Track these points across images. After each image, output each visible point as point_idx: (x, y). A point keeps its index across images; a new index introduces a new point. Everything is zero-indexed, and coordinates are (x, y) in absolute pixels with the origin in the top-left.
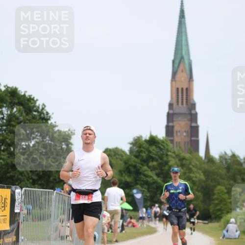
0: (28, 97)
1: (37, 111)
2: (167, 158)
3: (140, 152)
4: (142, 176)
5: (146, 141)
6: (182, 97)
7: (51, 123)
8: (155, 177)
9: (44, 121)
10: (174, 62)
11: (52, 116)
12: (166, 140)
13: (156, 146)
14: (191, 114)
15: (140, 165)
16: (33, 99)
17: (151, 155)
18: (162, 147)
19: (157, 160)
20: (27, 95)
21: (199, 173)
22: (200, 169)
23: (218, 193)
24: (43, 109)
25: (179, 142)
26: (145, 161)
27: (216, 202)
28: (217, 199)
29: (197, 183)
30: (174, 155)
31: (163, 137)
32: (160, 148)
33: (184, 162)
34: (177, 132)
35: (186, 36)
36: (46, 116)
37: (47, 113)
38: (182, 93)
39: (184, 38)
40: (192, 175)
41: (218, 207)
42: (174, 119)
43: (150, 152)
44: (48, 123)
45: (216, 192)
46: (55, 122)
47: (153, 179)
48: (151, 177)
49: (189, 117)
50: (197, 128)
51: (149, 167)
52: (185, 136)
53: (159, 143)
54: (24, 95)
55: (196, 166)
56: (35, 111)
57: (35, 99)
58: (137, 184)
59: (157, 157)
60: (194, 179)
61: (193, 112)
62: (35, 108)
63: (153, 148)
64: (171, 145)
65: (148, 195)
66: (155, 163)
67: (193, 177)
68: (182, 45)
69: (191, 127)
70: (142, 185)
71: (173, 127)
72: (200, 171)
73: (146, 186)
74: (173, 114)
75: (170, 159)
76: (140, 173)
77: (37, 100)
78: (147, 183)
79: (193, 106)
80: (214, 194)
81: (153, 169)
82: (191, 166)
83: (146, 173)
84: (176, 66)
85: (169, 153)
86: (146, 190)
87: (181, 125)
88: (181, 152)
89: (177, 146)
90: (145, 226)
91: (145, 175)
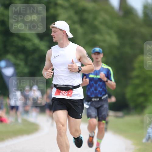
4: (15, 39)
8: (36, 41)
21: (109, 34)
27: (137, 81)
28: (138, 77)
40: (97, 37)
41: (140, 90)
45: (136, 65)
47: (34, 45)
48: (29, 40)
55: (104, 23)
58: (6, 52)
70: (15, 54)
72: (112, 32)
73: (22, 56)
76: (12, 35)
78: (23, 50)
80: (133, 69)
82: (96, 23)
86: (22, 63)
90: (20, 120)
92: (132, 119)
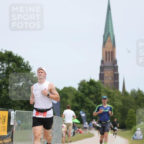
0: (19, 57)
1: (24, 65)
2: (100, 93)
3: (84, 89)
4: (85, 104)
5: (88, 82)
6: (109, 57)
7: (32, 72)
8: (93, 104)
9: (28, 71)
10: (104, 36)
11: (32, 68)
12: (99, 82)
13: (93, 85)
14: (114, 67)
15: (84, 97)
16: (21, 58)
17: (91, 90)
18: (97, 86)
19: (94, 94)
20: (18, 56)
21: (119, 101)
22: (119, 99)
23: (130, 113)
24: (27, 64)
25: (107, 83)
26: (87, 95)
27: (129, 118)
29: (118, 107)
30: (104, 91)
31: (98, 80)
32: (96, 87)
33: (110, 95)
34: (106, 77)
35: (111, 20)
36: (29, 68)
37: (30, 67)
38: (109, 54)
39: (110, 22)
40: (115, 102)
41: (130, 121)
42: (105, 70)
43: (90, 89)
44: (30, 72)
45: (129, 112)
46: (34, 72)
47: (92, 105)
48: (91, 104)
49: (113, 69)
50: (118, 75)
51: (90, 98)
52: (111, 80)
53: (95, 84)
54: (16, 56)
55: (117, 97)
56: (23, 65)
57: (23, 58)
58: (82, 108)
59: (94, 92)
60: (116, 105)
61: (115, 65)
62: (22, 64)
63: (92, 87)
64: (102, 85)
65: (89, 114)
66: (93, 96)
67: (116, 104)
68: (109, 26)
69: (115, 74)
70: (85, 109)
71: (103, 74)
72: (120, 100)
73: (88, 109)
74: (104, 67)
75: (102, 93)
76: (84, 102)
77: (24, 59)
78: (88, 107)
79: (115, 62)
80: (128, 114)
81: (92, 99)
82: (114, 97)
83: (88, 102)
84: (105, 38)
85: (102, 90)
86: (88, 112)
87: (108, 73)
88: (108, 89)
89: (106, 86)
90: (87, 132)
91: (87, 103)
92: (128, 132)
